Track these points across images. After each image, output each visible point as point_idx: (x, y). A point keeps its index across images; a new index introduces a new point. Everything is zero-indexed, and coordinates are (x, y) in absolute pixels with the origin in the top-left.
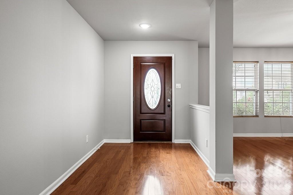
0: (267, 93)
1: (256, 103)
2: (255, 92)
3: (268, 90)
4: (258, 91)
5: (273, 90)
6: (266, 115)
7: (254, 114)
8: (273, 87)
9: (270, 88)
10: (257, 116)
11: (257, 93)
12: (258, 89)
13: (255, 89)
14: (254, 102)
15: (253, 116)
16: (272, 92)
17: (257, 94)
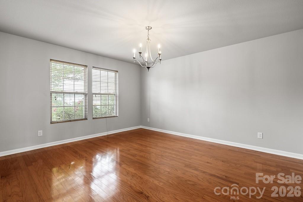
0: (95, 97)
1: (86, 106)
2: (84, 95)
3: (96, 94)
4: (87, 94)
5: (101, 94)
6: (94, 117)
7: (84, 118)
8: (101, 91)
9: (98, 92)
10: (86, 119)
11: (86, 96)
12: (87, 93)
13: (85, 92)
14: (84, 105)
15: (82, 120)
16: (100, 95)
17: (86, 98)
